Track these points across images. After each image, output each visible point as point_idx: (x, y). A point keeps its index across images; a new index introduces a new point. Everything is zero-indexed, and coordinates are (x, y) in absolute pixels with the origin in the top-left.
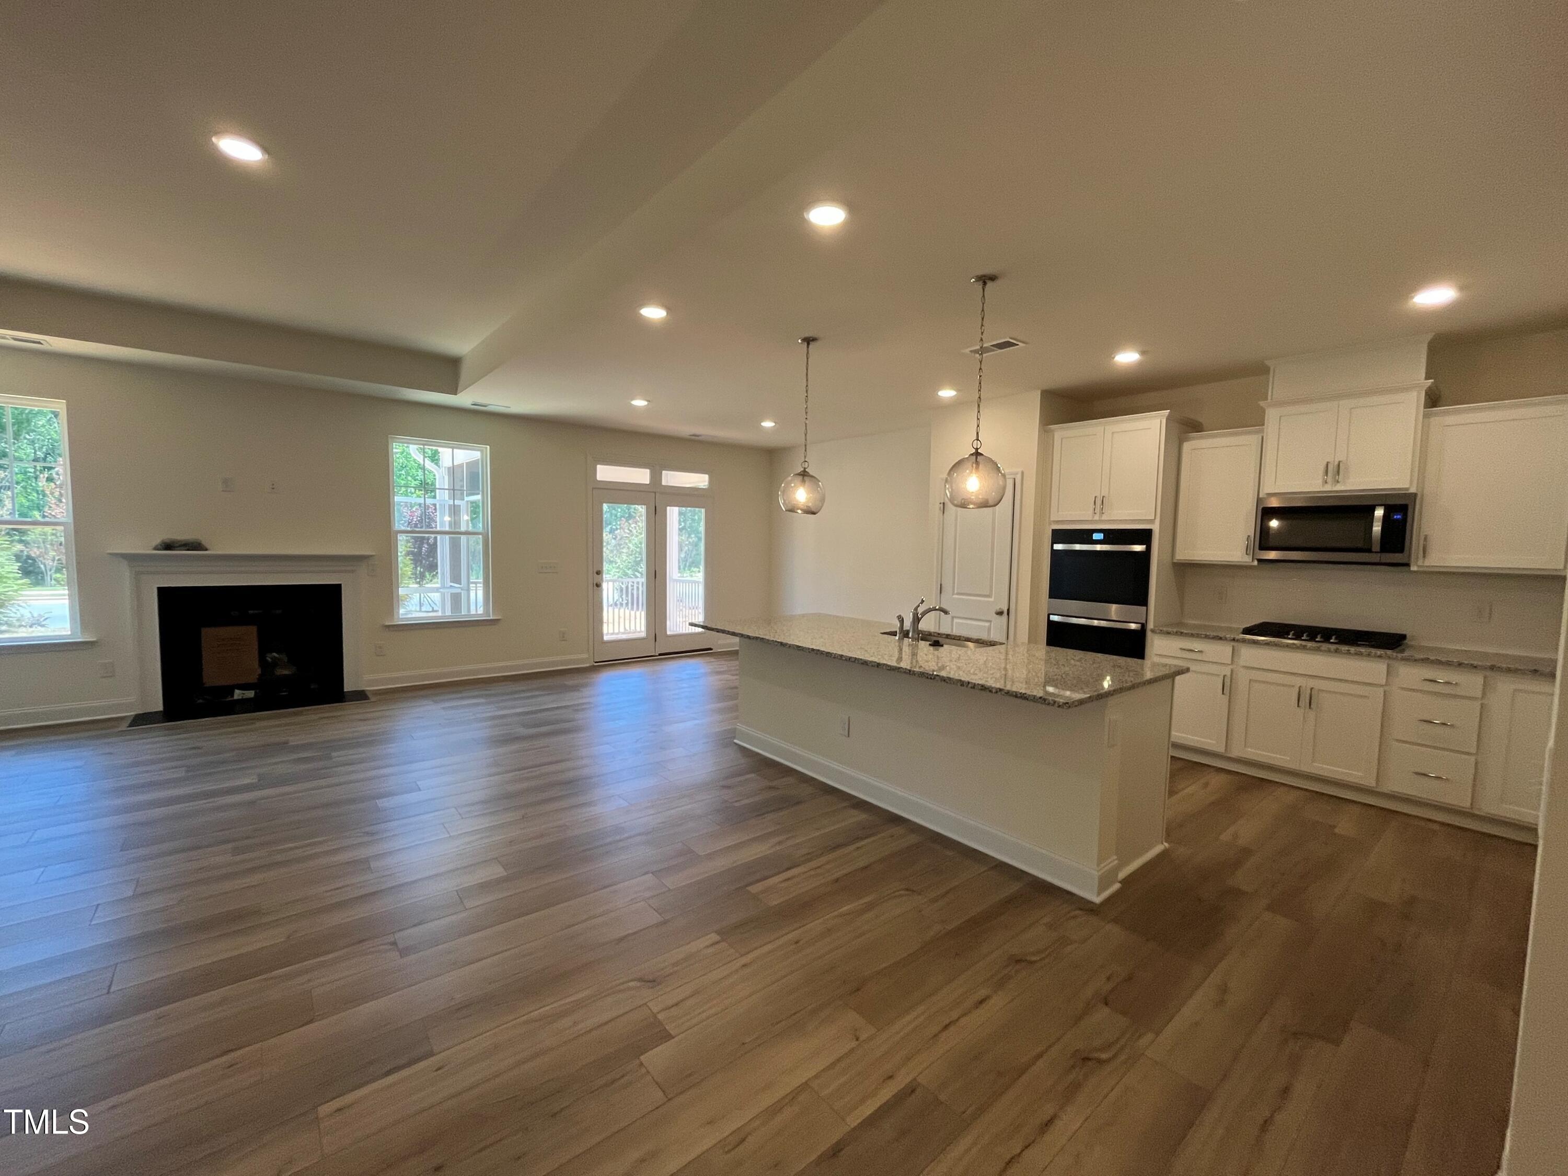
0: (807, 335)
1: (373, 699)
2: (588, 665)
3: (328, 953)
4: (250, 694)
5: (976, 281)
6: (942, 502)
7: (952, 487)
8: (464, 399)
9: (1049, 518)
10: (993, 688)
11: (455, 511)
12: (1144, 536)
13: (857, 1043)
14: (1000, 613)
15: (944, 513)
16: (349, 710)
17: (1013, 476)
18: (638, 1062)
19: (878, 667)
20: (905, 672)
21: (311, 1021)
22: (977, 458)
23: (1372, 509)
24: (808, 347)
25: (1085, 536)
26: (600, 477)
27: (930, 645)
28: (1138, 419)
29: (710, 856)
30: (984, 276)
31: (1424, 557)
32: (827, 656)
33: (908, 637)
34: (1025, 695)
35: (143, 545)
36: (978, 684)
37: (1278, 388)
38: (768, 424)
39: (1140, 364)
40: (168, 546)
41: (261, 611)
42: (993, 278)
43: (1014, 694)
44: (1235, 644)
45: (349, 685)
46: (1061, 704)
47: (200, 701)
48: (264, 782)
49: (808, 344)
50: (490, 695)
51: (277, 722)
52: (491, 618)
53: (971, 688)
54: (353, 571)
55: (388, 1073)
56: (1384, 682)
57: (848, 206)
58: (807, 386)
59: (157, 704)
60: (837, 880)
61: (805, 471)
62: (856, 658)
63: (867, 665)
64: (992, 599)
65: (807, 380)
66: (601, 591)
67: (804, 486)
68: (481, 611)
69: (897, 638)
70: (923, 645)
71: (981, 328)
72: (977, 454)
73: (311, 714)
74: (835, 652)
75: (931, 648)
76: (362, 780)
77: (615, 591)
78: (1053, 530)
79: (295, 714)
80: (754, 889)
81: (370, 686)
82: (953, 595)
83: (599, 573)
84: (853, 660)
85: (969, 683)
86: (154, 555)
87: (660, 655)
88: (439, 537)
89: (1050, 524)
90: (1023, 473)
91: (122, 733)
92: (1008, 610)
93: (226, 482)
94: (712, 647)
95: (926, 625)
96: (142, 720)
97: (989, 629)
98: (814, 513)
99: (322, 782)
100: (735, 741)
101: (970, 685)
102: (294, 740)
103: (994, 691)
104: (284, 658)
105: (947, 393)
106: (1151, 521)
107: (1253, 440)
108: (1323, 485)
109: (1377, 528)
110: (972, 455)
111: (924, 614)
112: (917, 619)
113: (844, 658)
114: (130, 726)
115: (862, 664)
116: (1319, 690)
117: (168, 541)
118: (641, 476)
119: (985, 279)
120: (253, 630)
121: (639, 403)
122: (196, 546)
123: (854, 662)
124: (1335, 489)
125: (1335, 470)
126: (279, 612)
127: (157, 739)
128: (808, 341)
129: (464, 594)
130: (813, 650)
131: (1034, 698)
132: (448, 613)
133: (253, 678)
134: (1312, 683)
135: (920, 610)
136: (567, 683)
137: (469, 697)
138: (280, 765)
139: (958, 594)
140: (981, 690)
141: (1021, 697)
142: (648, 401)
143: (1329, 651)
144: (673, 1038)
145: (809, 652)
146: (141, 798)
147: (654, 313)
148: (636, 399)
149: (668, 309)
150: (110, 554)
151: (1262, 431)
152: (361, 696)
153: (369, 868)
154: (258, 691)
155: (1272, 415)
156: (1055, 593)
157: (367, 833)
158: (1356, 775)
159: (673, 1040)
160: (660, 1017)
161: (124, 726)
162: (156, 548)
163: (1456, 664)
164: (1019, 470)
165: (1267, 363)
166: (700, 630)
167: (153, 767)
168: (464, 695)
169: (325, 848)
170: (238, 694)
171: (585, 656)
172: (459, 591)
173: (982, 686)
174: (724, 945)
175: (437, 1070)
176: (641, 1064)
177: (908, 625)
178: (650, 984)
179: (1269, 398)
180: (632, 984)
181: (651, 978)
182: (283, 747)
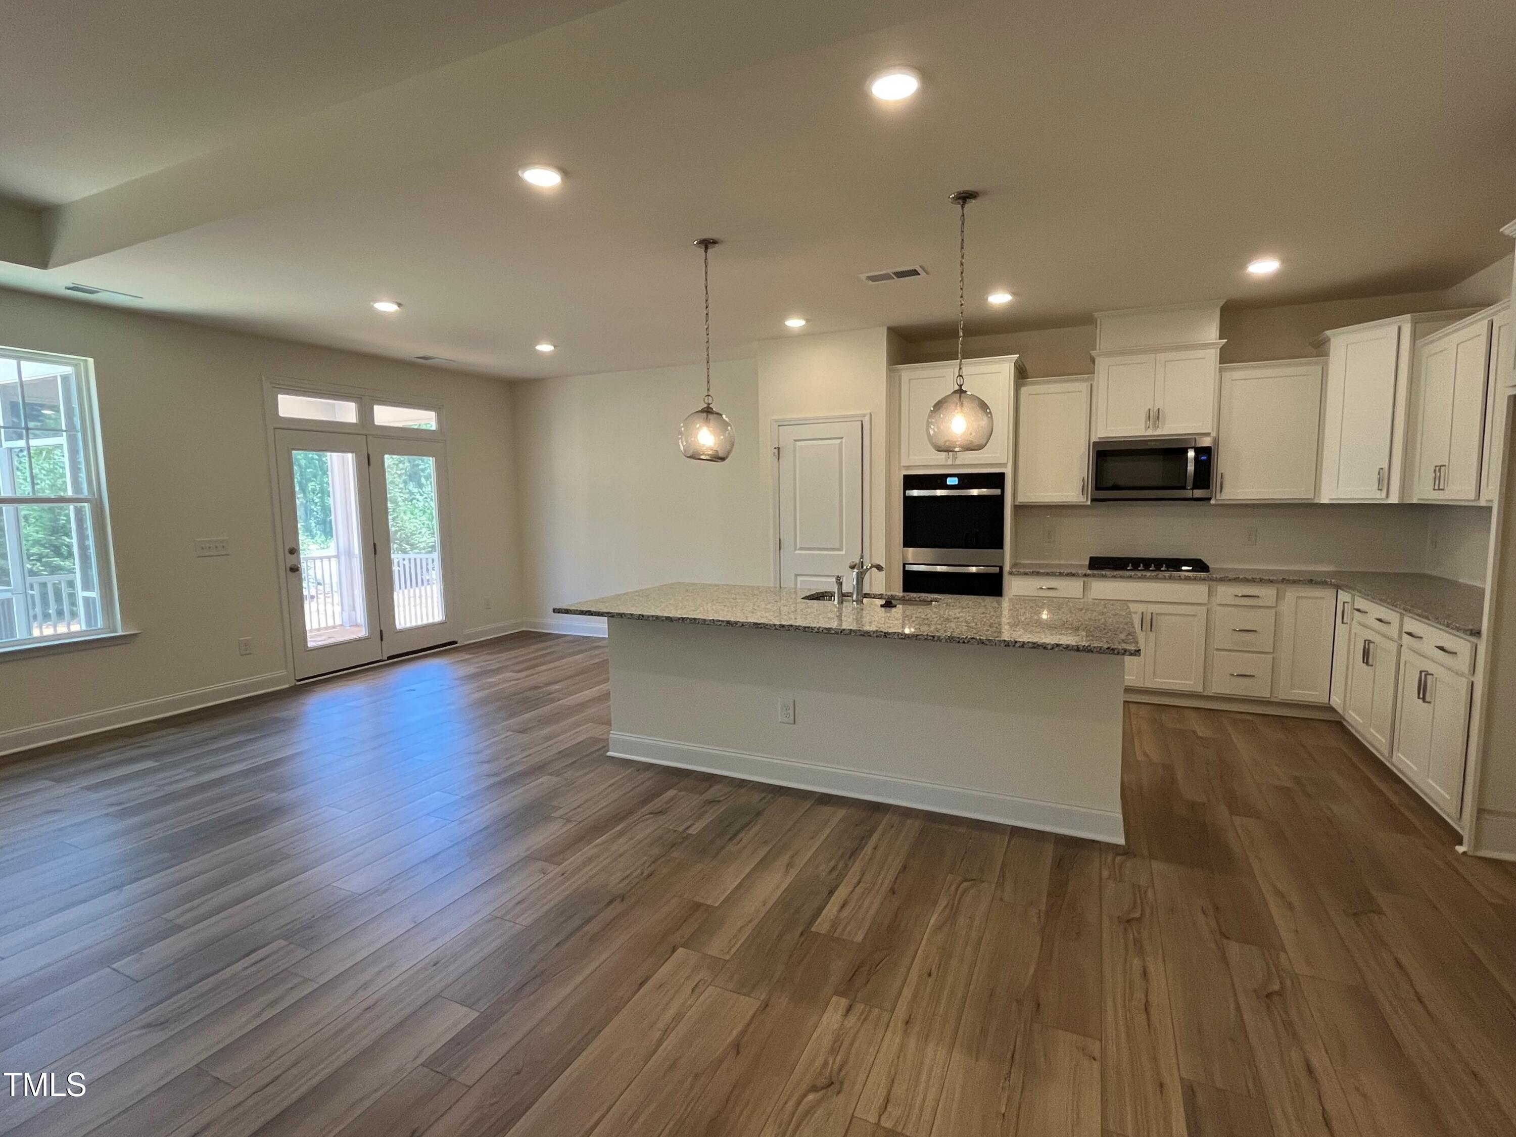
2: (287, 686)
6: (777, 446)
8: (55, 278)
9: (900, 463)
12: (996, 480)
15: (779, 458)
17: (860, 419)
22: (960, 396)
23: (1185, 451)
24: (706, 252)
25: (938, 481)
26: (283, 412)
27: (882, 606)
28: (987, 362)
31: (1221, 491)
36: (1029, 642)
37: (1105, 339)
38: (545, 348)
39: (1011, 306)
42: (973, 197)
43: (1076, 648)
44: (1086, 579)
49: (706, 248)
52: (120, 633)
56: (1206, 602)
61: (708, 407)
64: (843, 552)
66: (299, 577)
67: (708, 427)
69: (834, 602)
72: (961, 391)
78: (905, 476)
82: (795, 550)
83: (294, 551)
85: (1016, 642)
87: (389, 658)
89: (900, 470)
90: (871, 415)
94: (456, 640)
98: (723, 459)
100: (609, 754)
105: (795, 323)
106: (1004, 465)
107: (1083, 387)
108: (1146, 430)
109: (1191, 468)
110: (956, 392)
116: (1157, 614)
119: (965, 197)
121: (386, 307)
124: (1155, 434)
125: (1155, 417)
128: (707, 244)
134: (1153, 608)
139: (801, 549)
142: (399, 305)
143: (1165, 578)
147: (541, 178)
148: (384, 300)
151: (1093, 379)
155: (1102, 364)
156: (908, 542)
158: (1190, 684)
163: (1258, 580)
164: (868, 412)
165: (1096, 315)
166: (442, 617)
171: (282, 673)
173: (1034, 643)
179: (1098, 347)
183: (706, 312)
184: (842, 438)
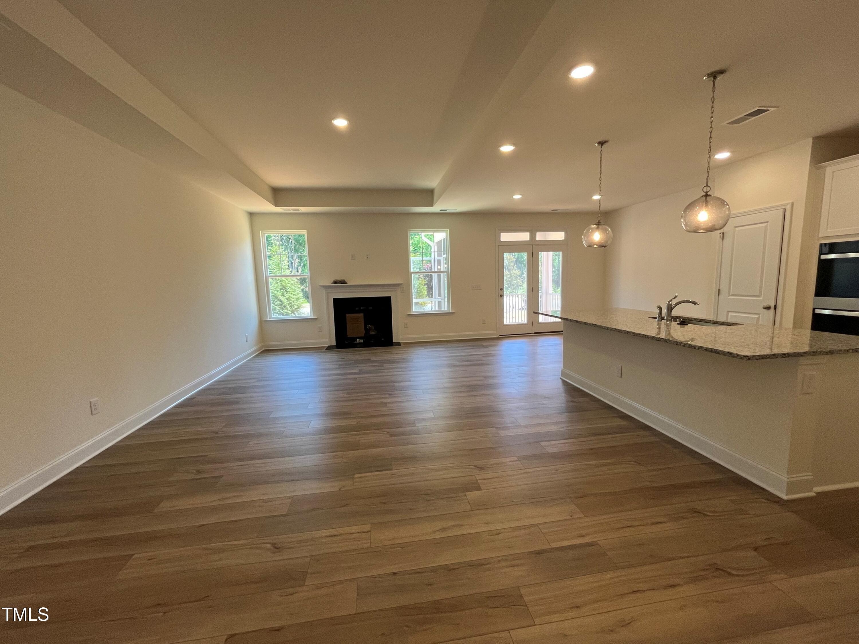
0: (600, 140)
1: (402, 345)
2: (496, 337)
3: (368, 430)
4: (362, 341)
5: (708, 77)
7: (685, 220)
8: (436, 208)
9: (818, 235)
10: (696, 346)
11: (439, 262)
13: (570, 517)
14: (768, 308)
15: (723, 239)
16: (394, 349)
17: (783, 207)
18: (464, 494)
19: (627, 333)
20: (643, 337)
21: (358, 450)
22: (706, 199)
24: (601, 147)
26: (502, 239)
27: (678, 324)
29: (526, 426)
30: (714, 72)
32: (600, 328)
33: (664, 319)
34: (718, 351)
35: (329, 283)
38: (596, 197)
40: (335, 282)
41: (365, 308)
42: (722, 72)
45: (394, 341)
46: (742, 357)
47: (347, 343)
48: (361, 372)
49: (602, 145)
50: (447, 347)
51: (369, 352)
52: (451, 312)
53: (683, 346)
54: (395, 291)
55: (377, 471)
57: (594, 63)
58: (601, 171)
59: (334, 343)
60: (592, 449)
61: (599, 222)
62: (615, 329)
63: (622, 332)
64: (761, 298)
65: (601, 168)
66: (503, 298)
67: (598, 231)
68: (446, 309)
69: (657, 320)
70: (674, 324)
71: (711, 109)
72: (707, 195)
73: (381, 350)
74: (604, 326)
75: (679, 326)
76: (392, 375)
77: (522, 302)
78: (822, 244)
79: (376, 350)
80: (543, 444)
81: (402, 341)
82: (729, 296)
83: (502, 289)
84: (614, 330)
86: (332, 286)
87: (534, 333)
88: (433, 274)
89: (818, 240)
90: (793, 204)
91: (324, 352)
92: (775, 306)
93: (352, 256)
95: (678, 312)
96: (330, 348)
97: (758, 319)
98: (605, 247)
99: (379, 374)
100: (560, 377)
101: (682, 345)
102: (373, 359)
103: (697, 348)
104: (373, 327)
105: (723, 156)
110: (702, 196)
111: (677, 304)
112: (670, 308)
113: (609, 329)
114: (326, 350)
115: (619, 332)
117: (336, 280)
118: (524, 236)
119: (715, 75)
120: (362, 315)
121: (517, 197)
122: (343, 282)
123: (615, 331)
126: (371, 308)
127: (333, 354)
128: (602, 143)
129: (442, 301)
130: (593, 324)
131: (724, 353)
132: (437, 309)
133: (362, 335)
135: (674, 302)
136: (483, 344)
137: (440, 348)
138: (366, 367)
139: (733, 295)
140: (689, 347)
141: (715, 352)
142: (522, 195)
144: (482, 490)
145: (591, 326)
146: (326, 373)
147: (507, 149)
148: (516, 195)
149: (514, 144)
150: (321, 286)
152: (398, 344)
153: (387, 406)
154: (364, 340)
156: (820, 292)
157: (390, 394)
159: (481, 491)
160: (479, 481)
161: (324, 350)
162: (332, 283)
164: (791, 201)
166: (559, 320)
167: (331, 363)
168: (439, 346)
169: (372, 397)
170: (358, 341)
171: (495, 332)
172: (440, 300)
174: (518, 462)
175: (392, 475)
176: (465, 495)
177: (664, 311)
178: (480, 469)
180: (472, 467)
181: (480, 467)
182: (369, 361)
183: (600, 176)
184: (767, 222)
